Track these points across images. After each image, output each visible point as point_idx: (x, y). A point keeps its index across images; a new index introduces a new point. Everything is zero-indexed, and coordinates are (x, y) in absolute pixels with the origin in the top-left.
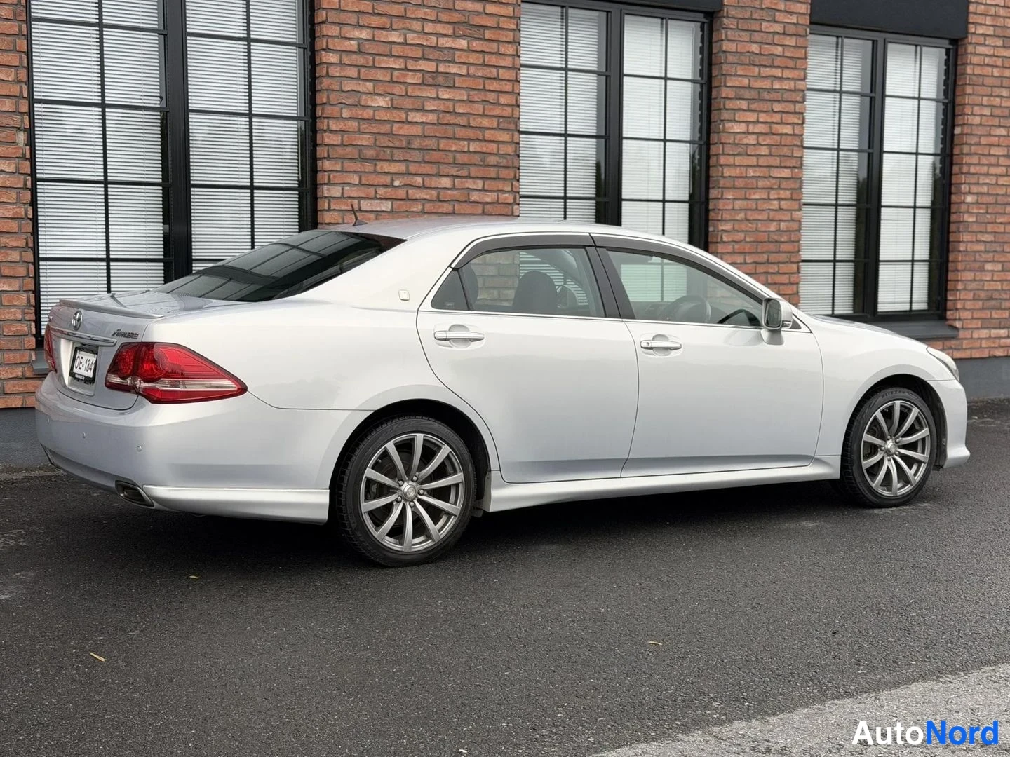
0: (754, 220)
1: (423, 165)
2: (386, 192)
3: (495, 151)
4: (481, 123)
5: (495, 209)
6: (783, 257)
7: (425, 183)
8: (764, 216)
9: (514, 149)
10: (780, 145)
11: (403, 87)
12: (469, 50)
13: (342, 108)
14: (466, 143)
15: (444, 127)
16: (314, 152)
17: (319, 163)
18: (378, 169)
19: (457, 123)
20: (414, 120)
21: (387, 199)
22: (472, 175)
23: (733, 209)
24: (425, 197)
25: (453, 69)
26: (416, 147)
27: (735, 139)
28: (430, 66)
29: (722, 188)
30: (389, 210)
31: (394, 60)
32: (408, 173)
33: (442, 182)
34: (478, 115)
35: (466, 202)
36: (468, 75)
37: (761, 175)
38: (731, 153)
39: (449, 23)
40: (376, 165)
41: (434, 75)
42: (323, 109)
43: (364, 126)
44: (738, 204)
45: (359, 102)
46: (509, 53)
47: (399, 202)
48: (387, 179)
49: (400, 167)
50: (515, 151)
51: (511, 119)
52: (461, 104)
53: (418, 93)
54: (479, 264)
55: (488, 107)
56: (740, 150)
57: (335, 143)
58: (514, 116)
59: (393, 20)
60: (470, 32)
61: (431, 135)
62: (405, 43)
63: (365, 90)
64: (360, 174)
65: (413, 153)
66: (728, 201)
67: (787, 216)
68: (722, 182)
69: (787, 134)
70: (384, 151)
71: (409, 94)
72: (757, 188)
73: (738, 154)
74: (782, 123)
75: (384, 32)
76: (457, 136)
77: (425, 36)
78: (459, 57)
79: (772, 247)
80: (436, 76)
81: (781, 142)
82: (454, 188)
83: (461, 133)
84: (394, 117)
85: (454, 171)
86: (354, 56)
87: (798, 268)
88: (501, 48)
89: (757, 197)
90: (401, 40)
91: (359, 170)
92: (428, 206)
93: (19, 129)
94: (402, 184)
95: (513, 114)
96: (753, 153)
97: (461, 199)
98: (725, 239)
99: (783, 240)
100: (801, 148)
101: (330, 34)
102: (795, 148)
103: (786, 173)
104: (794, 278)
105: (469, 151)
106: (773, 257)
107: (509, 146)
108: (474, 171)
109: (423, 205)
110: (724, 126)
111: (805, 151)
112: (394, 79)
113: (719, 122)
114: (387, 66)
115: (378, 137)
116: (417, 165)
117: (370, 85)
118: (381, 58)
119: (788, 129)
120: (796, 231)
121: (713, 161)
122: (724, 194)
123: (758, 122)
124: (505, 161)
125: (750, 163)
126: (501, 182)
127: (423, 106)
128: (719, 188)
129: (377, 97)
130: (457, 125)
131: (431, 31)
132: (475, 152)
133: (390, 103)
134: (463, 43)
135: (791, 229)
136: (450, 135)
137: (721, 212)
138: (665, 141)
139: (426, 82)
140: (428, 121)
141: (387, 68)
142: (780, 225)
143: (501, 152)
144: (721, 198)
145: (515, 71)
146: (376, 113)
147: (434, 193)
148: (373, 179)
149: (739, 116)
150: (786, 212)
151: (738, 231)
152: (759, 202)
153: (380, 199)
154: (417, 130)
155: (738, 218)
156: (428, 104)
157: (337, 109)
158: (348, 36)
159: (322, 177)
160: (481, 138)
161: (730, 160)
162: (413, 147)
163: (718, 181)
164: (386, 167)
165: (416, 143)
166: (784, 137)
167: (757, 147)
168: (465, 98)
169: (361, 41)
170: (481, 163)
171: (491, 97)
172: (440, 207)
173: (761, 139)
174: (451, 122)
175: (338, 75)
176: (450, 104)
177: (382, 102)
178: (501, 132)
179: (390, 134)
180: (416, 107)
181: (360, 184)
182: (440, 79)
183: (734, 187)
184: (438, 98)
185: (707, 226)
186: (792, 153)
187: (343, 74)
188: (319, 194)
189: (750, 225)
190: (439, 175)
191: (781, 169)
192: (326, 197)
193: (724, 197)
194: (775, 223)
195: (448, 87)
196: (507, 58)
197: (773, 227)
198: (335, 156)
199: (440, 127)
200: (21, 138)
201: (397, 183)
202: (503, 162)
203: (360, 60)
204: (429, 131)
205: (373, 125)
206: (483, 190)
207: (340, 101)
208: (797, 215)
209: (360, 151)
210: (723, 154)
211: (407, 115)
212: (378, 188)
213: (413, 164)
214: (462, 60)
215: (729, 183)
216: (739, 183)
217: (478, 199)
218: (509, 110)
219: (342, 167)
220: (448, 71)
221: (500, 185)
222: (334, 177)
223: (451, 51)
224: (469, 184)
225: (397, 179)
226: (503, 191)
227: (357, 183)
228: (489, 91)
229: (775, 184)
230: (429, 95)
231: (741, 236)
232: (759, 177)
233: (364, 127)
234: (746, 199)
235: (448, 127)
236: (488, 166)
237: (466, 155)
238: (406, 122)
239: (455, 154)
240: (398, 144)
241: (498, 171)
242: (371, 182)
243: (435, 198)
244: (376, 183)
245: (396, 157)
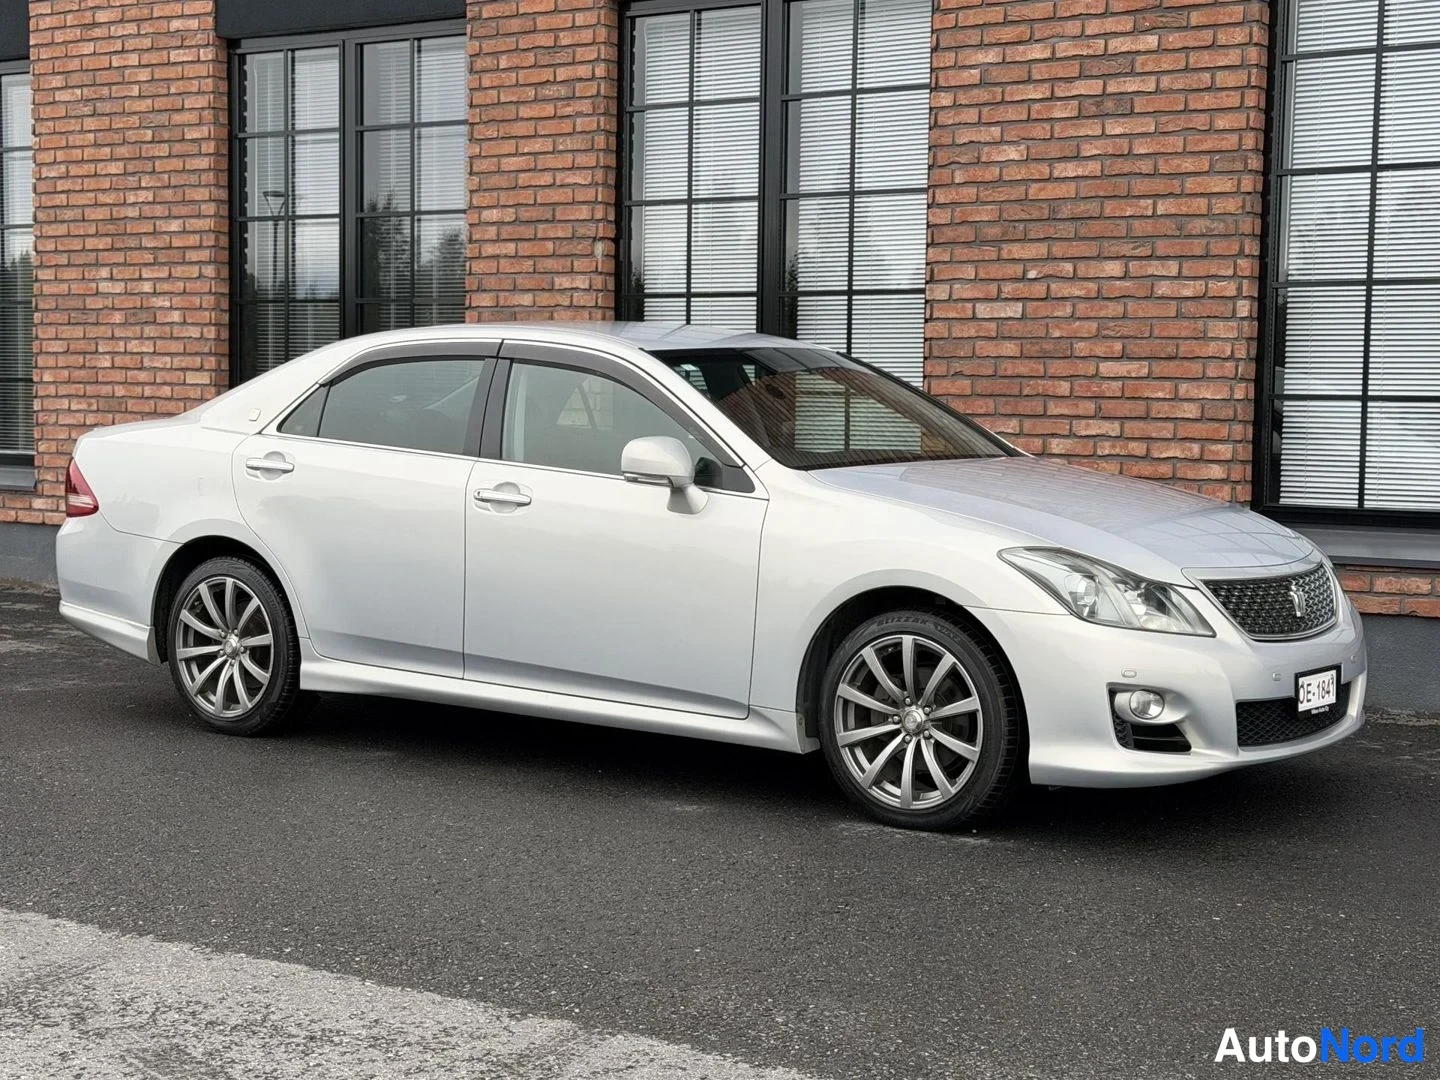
1: (1074, 243)
2: (1014, 290)
3: (1204, 211)
5: (1200, 307)
7: (1078, 272)
11: (1047, 126)
12: (1161, 50)
13: (951, 171)
14: (1150, 201)
15: (1114, 180)
18: (1005, 255)
19: (1136, 171)
20: (1063, 175)
21: (1016, 299)
22: (1158, 253)
24: (1078, 293)
25: (1131, 85)
26: (1064, 217)
28: (1093, 87)
30: (1019, 316)
31: (1034, 87)
32: (1051, 258)
33: (1106, 268)
34: (1176, 153)
35: (1147, 297)
36: (1158, 91)
39: (1127, 12)
40: (1000, 250)
41: (1098, 99)
43: (987, 193)
45: (979, 158)
46: (1237, 42)
47: (1035, 303)
48: (1018, 269)
49: (1039, 250)
52: (1144, 140)
53: (1072, 132)
54: (1164, 399)
55: (1193, 138)
57: (942, 222)
58: (1244, 147)
59: (1036, 26)
60: (1164, 20)
61: (1089, 195)
62: (1053, 58)
63: (988, 139)
64: (977, 264)
65: (1061, 226)
70: (1014, 227)
71: (1056, 135)
75: (1021, 48)
76: (1135, 193)
77: (1085, 42)
78: (1143, 64)
80: (1102, 101)
82: (1126, 277)
83: (1140, 186)
84: (1032, 174)
85: (1126, 249)
86: (975, 92)
88: (1219, 37)
90: (1047, 54)
91: (976, 258)
92: (1082, 308)
93: (594, 239)
94: (1042, 275)
95: (1240, 145)
97: (1139, 293)
101: (942, 65)
105: (1155, 215)
107: (1231, 200)
108: (1163, 247)
109: (1074, 306)
112: (1034, 116)
114: (1024, 97)
115: (1006, 206)
116: (1067, 243)
117: (996, 131)
118: (1015, 87)
124: (1222, 225)
126: (1216, 261)
127: (1079, 150)
129: (1006, 147)
130: (1136, 174)
131: (1097, 31)
132: (1166, 216)
133: (1025, 153)
134: (1152, 41)
136: (1123, 192)
139: (1084, 113)
140: (1086, 174)
141: (1023, 101)
143: (1215, 211)
145: (1246, 71)
146: (1005, 171)
147: (1093, 286)
148: (995, 271)
153: (1006, 299)
154: (1067, 190)
156: (1088, 146)
157: (946, 172)
158: (967, 63)
160: (1177, 191)
162: (1060, 216)
164: (1016, 250)
165: (1066, 211)
168: (1152, 130)
169: (985, 67)
170: (1178, 233)
171: (1200, 121)
172: (1101, 309)
174: (1125, 171)
175: (951, 122)
176: (1125, 142)
177: (1012, 153)
178: (1217, 177)
179: (1024, 200)
180: (1067, 154)
181: (977, 279)
182: (1109, 105)
184: (1104, 135)
187: (957, 120)
190: (1100, 257)
195: (1123, 115)
196: (1231, 51)
198: (944, 240)
199: (1105, 180)
200: (600, 248)
201: (1032, 274)
202: (1219, 227)
203: (982, 95)
204: (1086, 189)
205: (1000, 189)
206: (1179, 276)
207: (950, 160)
209: (978, 230)
211: (1052, 168)
212: (1002, 283)
213: (1058, 243)
214: (1147, 69)
217: (1168, 293)
218: (1234, 138)
219: (951, 255)
220: (1122, 90)
221: (1213, 268)
222: (939, 270)
223: (1130, 57)
224: (1154, 268)
225: (1033, 268)
226: (1218, 278)
227: (973, 278)
228: (1195, 111)
230: (1090, 133)
233: (985, 194)
235: (1118, 179)
236: (1190, 236)
237: (1149, 221)
238: (1050, 179)
239: (1131, 221)
240: (1035, 215)
241: (1208, 244)
242: (992, 276)
243: (1094, 294)
244: (1000, 276)
245: (1032, 235)
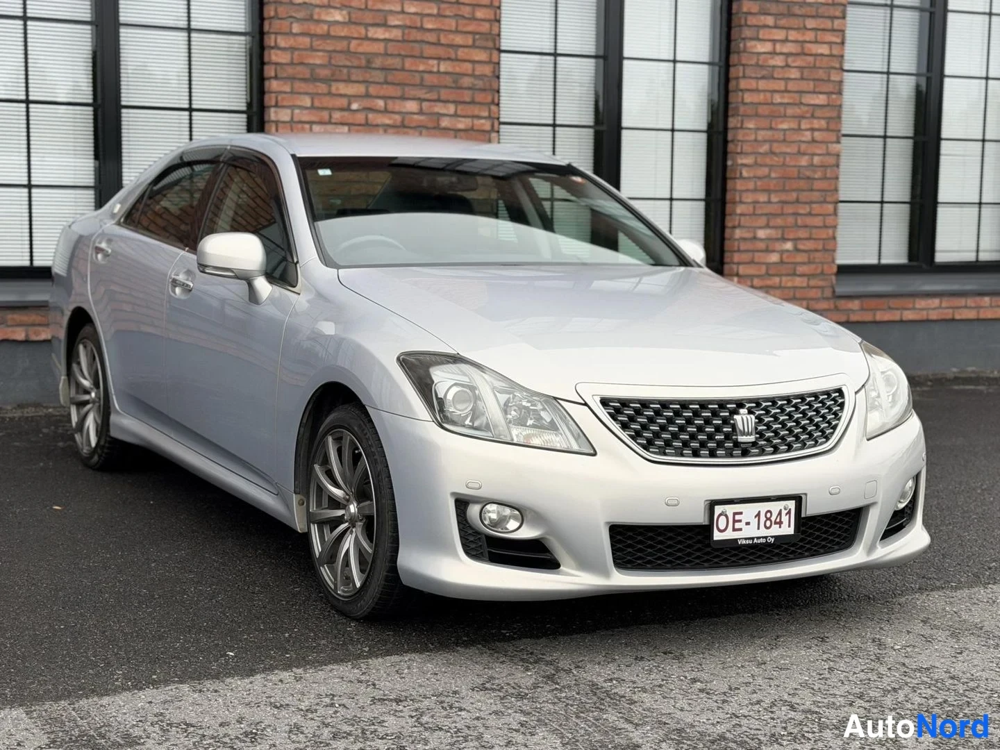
0: (781, 153)
1: (385, 86)
2: (342, 117)
3: (470, 72)
4: (453, 40)
6: (816, 196)
7: (388, 107)
8: (792, 149)
9: (492, 70)
10: (814, 67)
13: (291, 23)
14: (435, 62)
15: (410, 44)
16: (261, 71)
17: (267, 83)
18: (334, 90)
19: (426, 40)
20: (375, 37)
21: (343, 124)
22: (443, 97)
23: (756, 140)
24: (388, 122)
26: (377, 66)
27: (758, 60)
29: (742, 116)
32: (368, 95)
33: (407, 106)
34: (450, 31)
35: (434, 128)
37: (791, 101)
38: (753, 75)
40: (330, 86)
42: (270, 24)
43: (318, 43)
44: (762, 135)
45: (311, 16)
47: (357, 127)
48: (344, 102)
49: (360, 89)
50: (494, 72)
51: (489, 36)
52: (430, 19)
53: (380, 6)
55: (461, 22)
56: (764, 72)
57: (283, 61)
58: (494, 33)
61: (394, 53)
63: (318, 2)
64: (313, 95)
65: (374, 73)
66: (747, 131)
67: (820, 149)
68: (742, 109)
69: (822, 55)
70: (340, 71)
71: (369, 7)
72: (785, 116)
73: (763, 78)
74: (816, 42)
76: (425, 55)
79: (802, 184)
81: (815, 64)
82: (421, 112)
83: (429, 51)
84: (352, 33)
85: (421, 93)
87: (835, 209)
89: (785, 126)
91: (312, 91)
94: (361, 108)
95: (491, 30)
96: (780, 76)
97: (430, 125)
98: (745, 174)
99: (816, 176)
100: (839, 71)
102: (833, 71)
103: (821, 99)
104: (830, 220)
105: (438, 72)
106: (804, 196)
107: (487, 67)
108: (444, 94)
109: (386, 131)
110: (745, 45)
111: (845, 74)
113: (739, 40)
115: (334, 55)
116: (379, 86)
119: (824, 50)
120: (834, 166)
121: (732, 85)
122: (745, 122)
123: (786, 40)
124: (482, 82)
125: (777, 88)
126: (478, 106)
127: (386, 20)
128: (738, 115)
129: (332, 10)
130: (426, 42)
132: (446, 73)
133: (347, 17)
135: (827, 164)
136: (417, 53)
137: (740, 143)
138: (675, 61)
140: (391, 38)
142: (812, 159)
143: (477, 73)
144: (741, 128)
146: (332, 28)
147: (398, 118)
148: (327, 102)
149: (763, 34)
150: (820, 145)
151: (761, 166)
152: (787, 132)
153: (336, 124)
154: (378, 48)
155: (761, 150)
156: (392, 18)
157: (286, 23)
159: (269, 99)
160: (453, 56)
161: (753, 84)
162: (374, 66)
163: (737, 108)
164: (342, 88)
165: (378, 62)
166: (819, 58)
167: (786, 69)
168: (435, 12)
170: (453, 85)
171: (466, 11)
173: (790, 60)
174: (419, 38)
176: (418, 19)
177: (338, 16)
178: (477, 50)
179: (347, 52)
180: (378, 21)
181: (313, 107)
183: (757, 115)
184: (403, 12)
185: (725, 160)
186: (829, 76)
188: (266, 118)
189: (776, 159)
190: (403, 98)
191: (815, 96)
192: (273, 121)
193: (744, 126)
194: (807, 157)
197: (804, 161)
198: (285, 75)
199: (405, 44)
201: (355, 106)
202: (479, 84)
204: (392, 48)
205: (328, 41)
206: (456, 115)
207: (289, 15)
208: (834, 148)
209: (312, 70)
210: (744, 77)
211: (367, 30)
212: (332, 111)
213: (373, 85)
215: (750, 110)
216: (763, 110)
217: (449, 126)
218: (487, 25)
219: (292, 88)
221: (476, 110)
222: (282, 98)
224: (439, 108)
225: (355, 101)
226: (479, 117)
227: (309, 106)
228: (464, 4)
229: (807, 112)
230: (393, 8)
231: (766, 171)
232: (788, 104)
233: (316, 43)
234: (771, 128)
235: (414, 44)
236: (461, 88)
237: (435, 75)
238: (367, 38)
239: (423, 74)
240: (356, 63)
241: (473, 94)
242: (325, 105)
243: (398, 123)
244: (330, 106)
245: (354, 78)
